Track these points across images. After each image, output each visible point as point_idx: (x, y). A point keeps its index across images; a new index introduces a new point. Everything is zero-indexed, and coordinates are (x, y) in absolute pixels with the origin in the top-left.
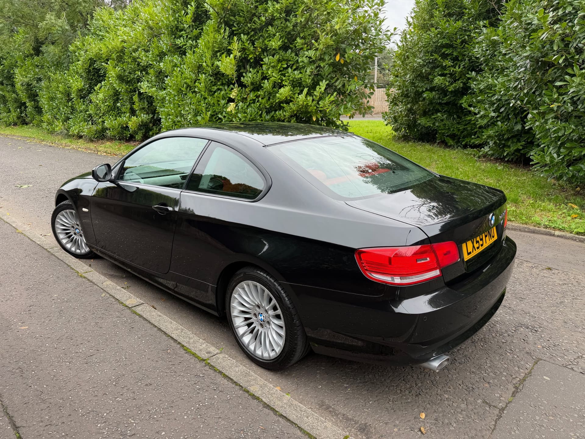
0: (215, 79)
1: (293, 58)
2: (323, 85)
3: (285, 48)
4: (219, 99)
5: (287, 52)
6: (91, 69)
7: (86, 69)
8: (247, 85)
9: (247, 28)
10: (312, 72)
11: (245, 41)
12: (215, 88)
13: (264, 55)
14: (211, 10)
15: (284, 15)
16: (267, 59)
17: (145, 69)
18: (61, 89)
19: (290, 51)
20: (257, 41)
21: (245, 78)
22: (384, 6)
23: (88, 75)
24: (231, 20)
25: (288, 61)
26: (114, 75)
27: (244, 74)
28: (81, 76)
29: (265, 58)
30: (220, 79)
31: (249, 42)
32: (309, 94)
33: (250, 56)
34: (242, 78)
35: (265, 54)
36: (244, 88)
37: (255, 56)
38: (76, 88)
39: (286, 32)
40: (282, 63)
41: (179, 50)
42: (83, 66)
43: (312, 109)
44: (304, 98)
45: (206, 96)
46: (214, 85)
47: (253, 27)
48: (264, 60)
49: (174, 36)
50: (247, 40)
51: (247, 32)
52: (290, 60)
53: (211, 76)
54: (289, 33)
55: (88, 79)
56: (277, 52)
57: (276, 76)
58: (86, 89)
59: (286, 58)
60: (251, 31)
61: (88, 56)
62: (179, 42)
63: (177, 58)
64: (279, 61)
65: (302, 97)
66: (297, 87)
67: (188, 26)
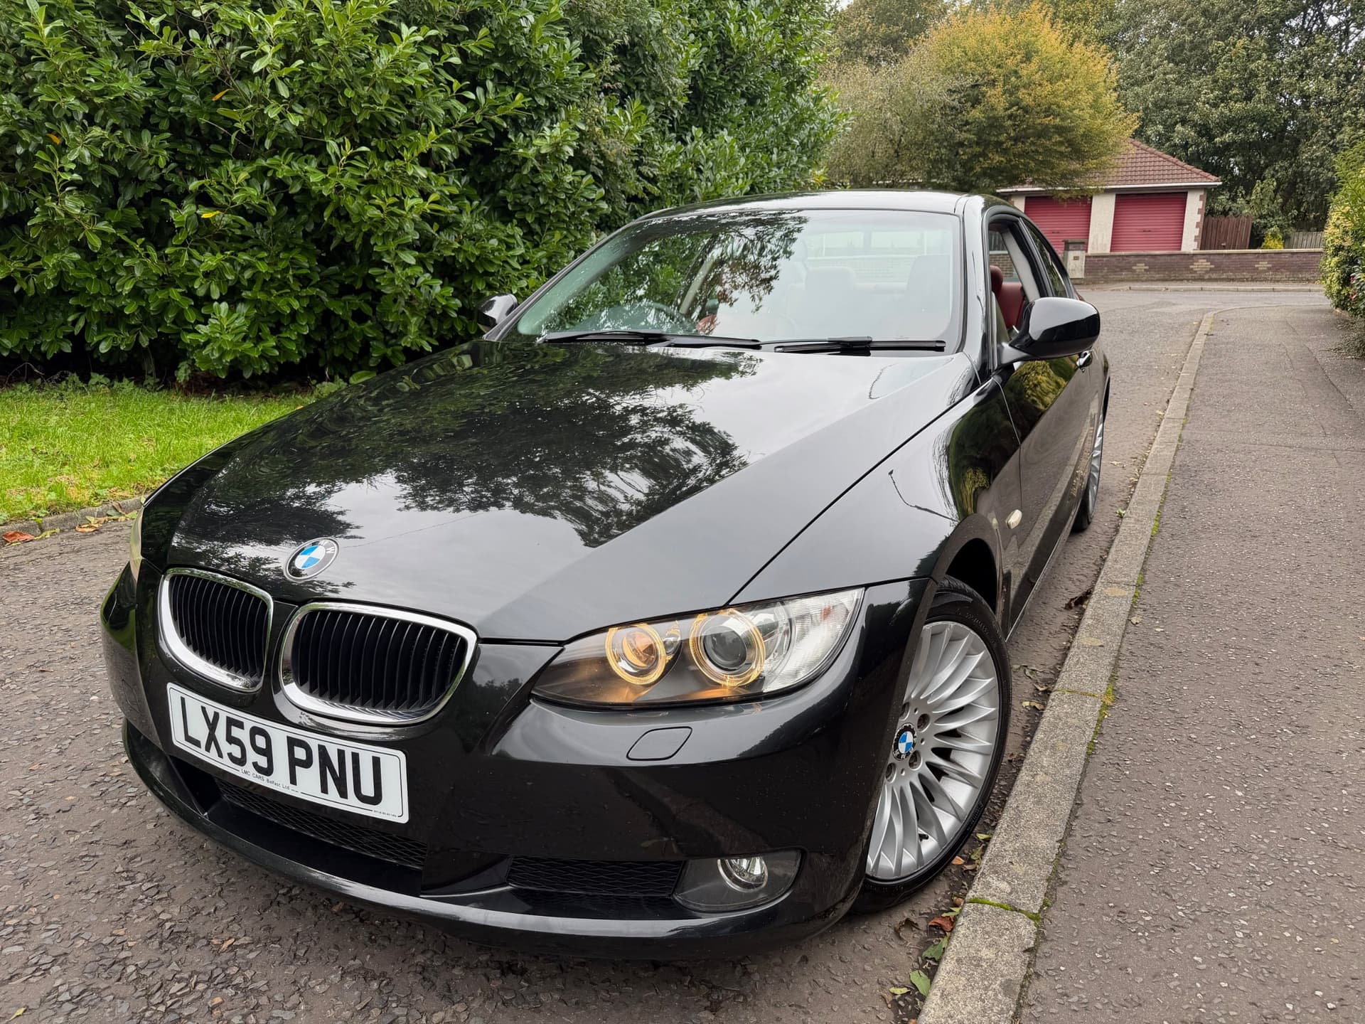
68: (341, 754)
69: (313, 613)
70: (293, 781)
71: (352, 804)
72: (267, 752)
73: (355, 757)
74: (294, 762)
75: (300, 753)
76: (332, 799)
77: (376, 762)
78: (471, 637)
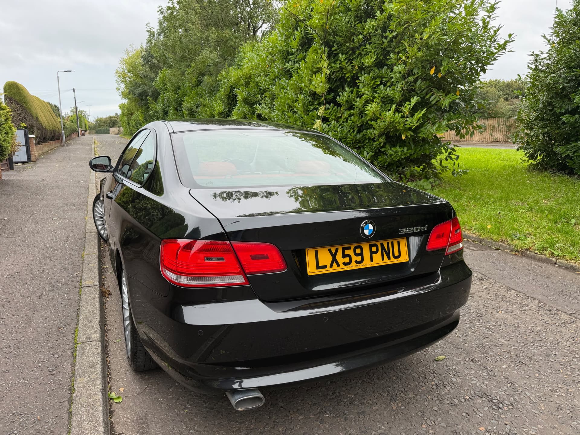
0: (312, 99)
1: (388, 75)
2: (414, 100)
3: (379, 64)
4: (313, 118)
5: (383, 69)
6: (231, 95)
7: (227, 95)
8: (342, 104)
9: (345, 48)
10: (402, 88)
11: (342, 60)
12: (312, 108)
13: (361, 74)
14: (314, 32)
15: (379, 31)
16: (363, 77)
17: (263, 92)
18: (208, 113)
19: (385, 67)
20: (355, 60)
21: (341, 97)
22: (495, 12)
23: (228, 100)
24: (331, 40)
25: (382, 77)
26: (240, 99)
27: (340, 94)
28: (223, 102)
29: (361, 76)
30: (317, 99)
31: (347, 61)
32: (397, 111)
33: (347, 76)
34: (338, 97)
35: (363, 73)
36: (339, 107)
37: (353, 75)
38: (217, 111)
39: (382, 48)
40: (376, 80)
41: (288, 73)
42: (225, 92)
43: (401, 127)
44: (392, 115)
45: (303, 115)
46: (311, 105)
47: (351, 46)
48: (360, 78)
49: (285, 60)
50: (345, 59)
51: (346, 52)
52: (385, 77)
53: (309, 96)
54: (384, 49)
55: (229, 104)
56: (372, 70)
57: (369, 94)
58: (226, 113)
59: (380, 75)
60: (349, 51)
61: (229, 84)
62: (288, 65)
63: (285, 80)
64: (374, 78)
65: (389, 114)
66: (389, 103)
67: (295, 50)
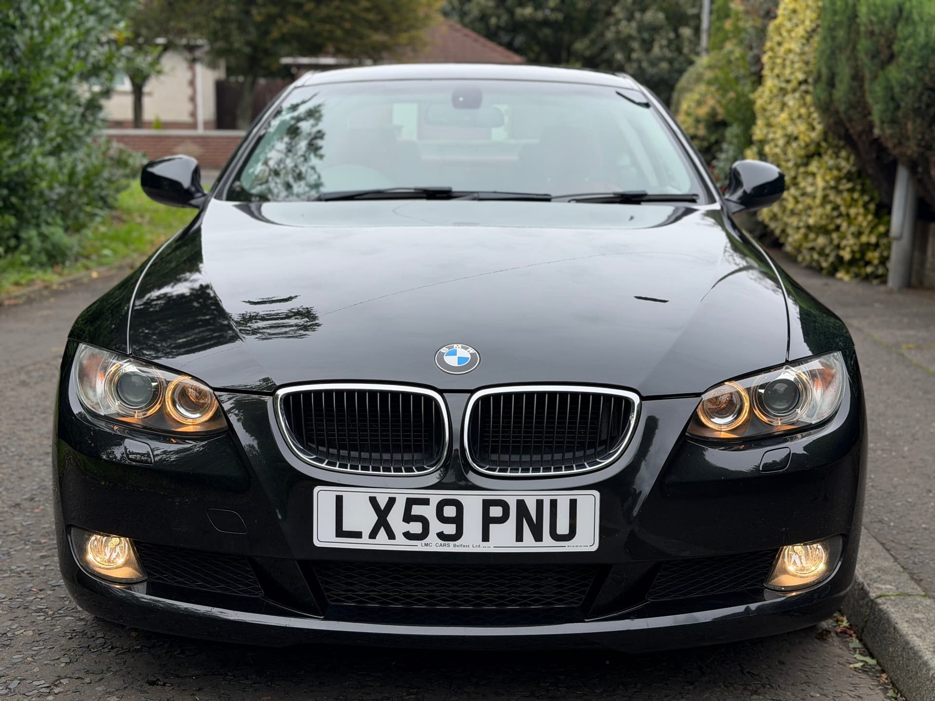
68: (540, 503)
69: (485, 399)
70: (486, 537)
71: (548, 545)
72: (458, 520)
73: (554, 503)
74: (487, 521)
75: (496, 512)
76: (529, 545)
77: (573, 504)
78: (635, 398)
